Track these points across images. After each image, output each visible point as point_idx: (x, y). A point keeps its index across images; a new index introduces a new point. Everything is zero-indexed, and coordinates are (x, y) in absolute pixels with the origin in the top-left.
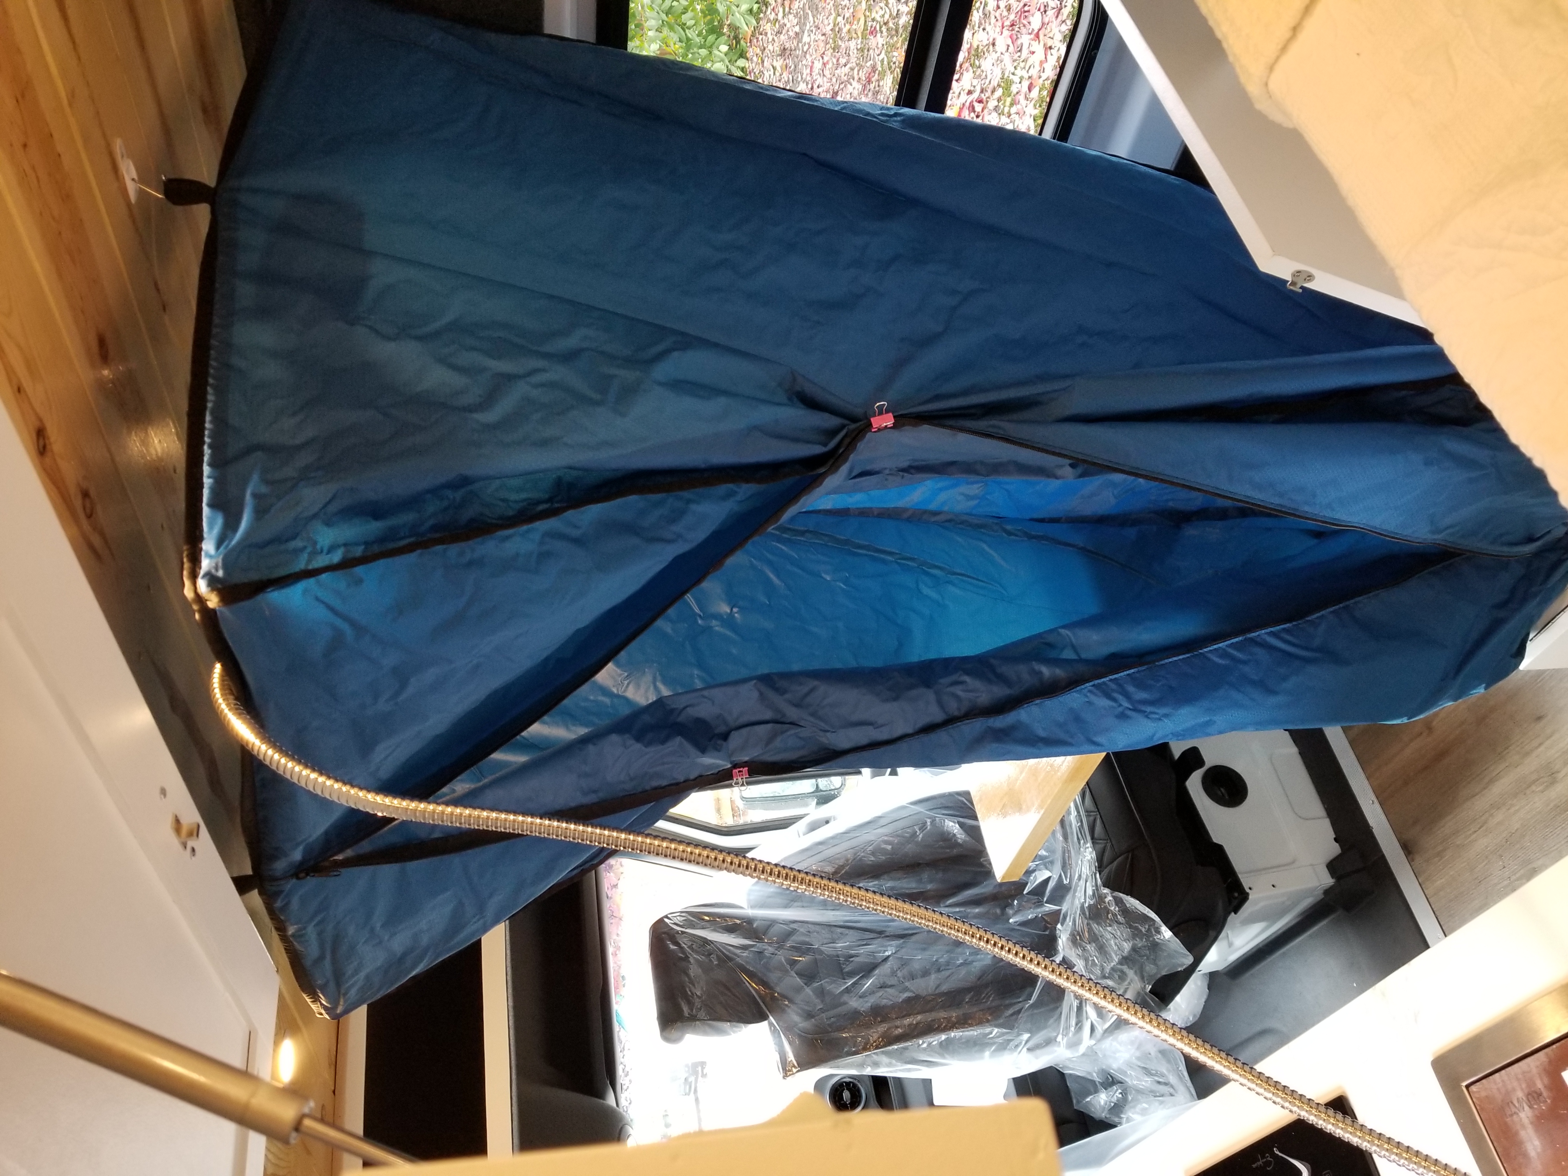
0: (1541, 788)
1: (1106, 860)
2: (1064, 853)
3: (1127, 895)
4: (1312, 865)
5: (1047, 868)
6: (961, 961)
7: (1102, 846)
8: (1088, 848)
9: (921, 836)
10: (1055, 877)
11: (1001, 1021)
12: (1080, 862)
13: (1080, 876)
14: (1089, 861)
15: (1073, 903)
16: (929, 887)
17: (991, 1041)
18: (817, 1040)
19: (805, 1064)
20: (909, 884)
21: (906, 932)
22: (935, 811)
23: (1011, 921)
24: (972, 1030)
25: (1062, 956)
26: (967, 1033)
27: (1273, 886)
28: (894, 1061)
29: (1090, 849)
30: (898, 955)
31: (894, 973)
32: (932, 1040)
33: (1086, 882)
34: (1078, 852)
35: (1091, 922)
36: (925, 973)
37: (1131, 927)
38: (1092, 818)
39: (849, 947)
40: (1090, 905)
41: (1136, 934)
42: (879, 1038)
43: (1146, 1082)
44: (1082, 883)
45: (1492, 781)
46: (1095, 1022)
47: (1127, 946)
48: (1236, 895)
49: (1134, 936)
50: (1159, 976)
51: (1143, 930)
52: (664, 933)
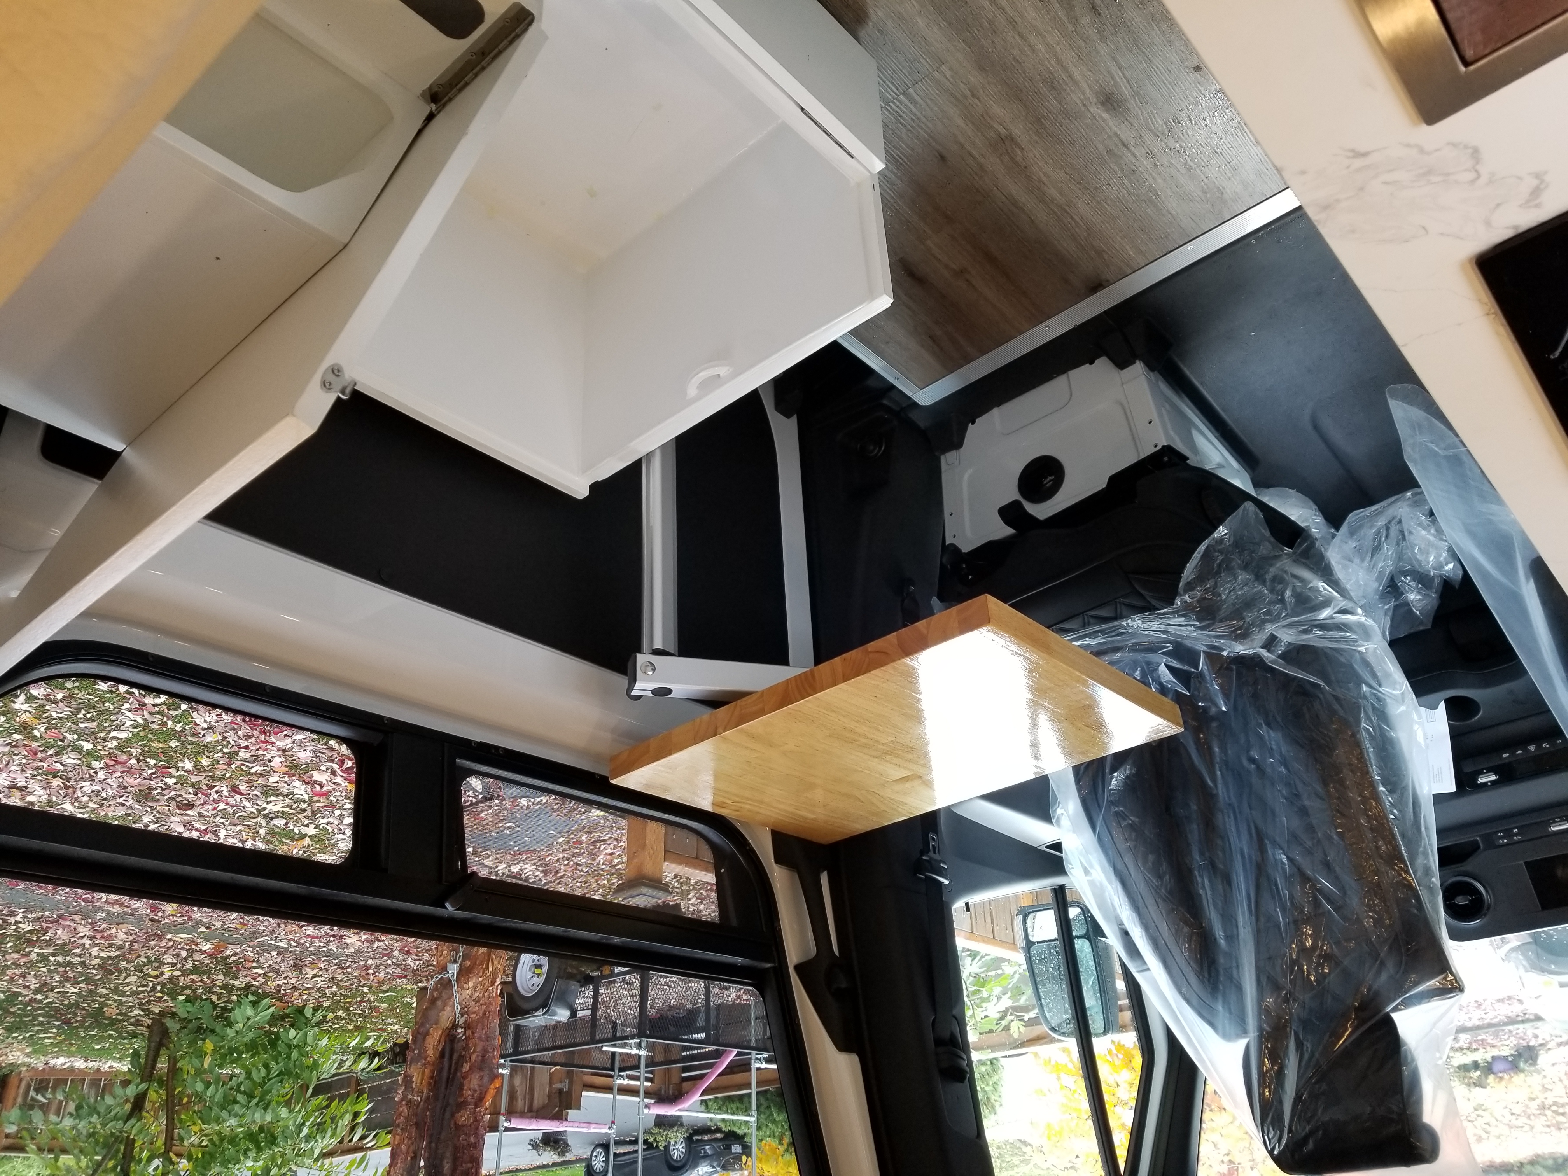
0: (1018, 151)
1: (1140, 603)
2: (1135, 651)
3: (1181, 577)
4: (1123, 384)
5: (1157, 669)
6: (1283, 769)
7: (1123, 607)
8: (1127, 624)
9: (1133, 819)
10: (1165, 659)
11: (1351, 719)
12: (1146, 633)
13: (1163, 632)
14: (1143, 623)
15: (1196, 639)
16: (1194, 807)
17: (1378, 730)
18: (1408, 950)
19: (1442, 965)
20: (1194, 832)
21: (1254, 835)
22: (1101, 802)
23: (1224, 709)
24: (1368, 755)
25: (1261, 650)
26: (1373, 762)
27: (1150, 422)
28: (1421, 849)
29: (1129, 621)
30: (1285, 846)
31: (1309, 852)
32: (1388, 803)
33: (1169, 625)
34: (1134, 635)
35: (1218, 618)
36: (1303, 812)
37: (1218, 572)
38: (1092, 621)
39: (1284, 909)
40: (1198, 620)
41: (1227, 567)
42: (1395, 870)
43: (1388, 550)
44: (1171, 629)
45: (1015, 204)
46: (1336, 610)
47: (1242, 576)
48: (1166, 459)
49: (1229, 569)
50: (1272, 539)
51: (1221, 558)
52: (1293, 1156)
